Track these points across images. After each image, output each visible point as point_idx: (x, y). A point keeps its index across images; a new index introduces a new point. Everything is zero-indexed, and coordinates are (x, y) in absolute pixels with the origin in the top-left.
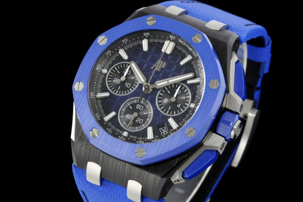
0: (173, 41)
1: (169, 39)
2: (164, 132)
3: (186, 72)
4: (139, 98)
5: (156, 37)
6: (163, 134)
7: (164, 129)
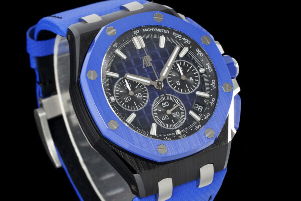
0: (139, 34)
1: (135, 35)
2: (199, 108)
3: (171, 51)
4: (158, 97)
5: (124, 42)
6: (200, 110)
7: (197, 106)
